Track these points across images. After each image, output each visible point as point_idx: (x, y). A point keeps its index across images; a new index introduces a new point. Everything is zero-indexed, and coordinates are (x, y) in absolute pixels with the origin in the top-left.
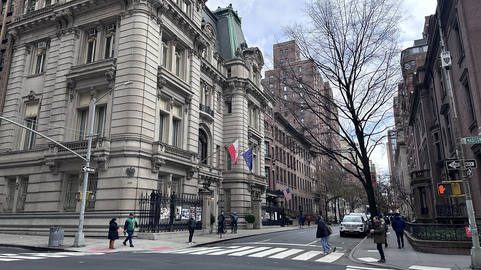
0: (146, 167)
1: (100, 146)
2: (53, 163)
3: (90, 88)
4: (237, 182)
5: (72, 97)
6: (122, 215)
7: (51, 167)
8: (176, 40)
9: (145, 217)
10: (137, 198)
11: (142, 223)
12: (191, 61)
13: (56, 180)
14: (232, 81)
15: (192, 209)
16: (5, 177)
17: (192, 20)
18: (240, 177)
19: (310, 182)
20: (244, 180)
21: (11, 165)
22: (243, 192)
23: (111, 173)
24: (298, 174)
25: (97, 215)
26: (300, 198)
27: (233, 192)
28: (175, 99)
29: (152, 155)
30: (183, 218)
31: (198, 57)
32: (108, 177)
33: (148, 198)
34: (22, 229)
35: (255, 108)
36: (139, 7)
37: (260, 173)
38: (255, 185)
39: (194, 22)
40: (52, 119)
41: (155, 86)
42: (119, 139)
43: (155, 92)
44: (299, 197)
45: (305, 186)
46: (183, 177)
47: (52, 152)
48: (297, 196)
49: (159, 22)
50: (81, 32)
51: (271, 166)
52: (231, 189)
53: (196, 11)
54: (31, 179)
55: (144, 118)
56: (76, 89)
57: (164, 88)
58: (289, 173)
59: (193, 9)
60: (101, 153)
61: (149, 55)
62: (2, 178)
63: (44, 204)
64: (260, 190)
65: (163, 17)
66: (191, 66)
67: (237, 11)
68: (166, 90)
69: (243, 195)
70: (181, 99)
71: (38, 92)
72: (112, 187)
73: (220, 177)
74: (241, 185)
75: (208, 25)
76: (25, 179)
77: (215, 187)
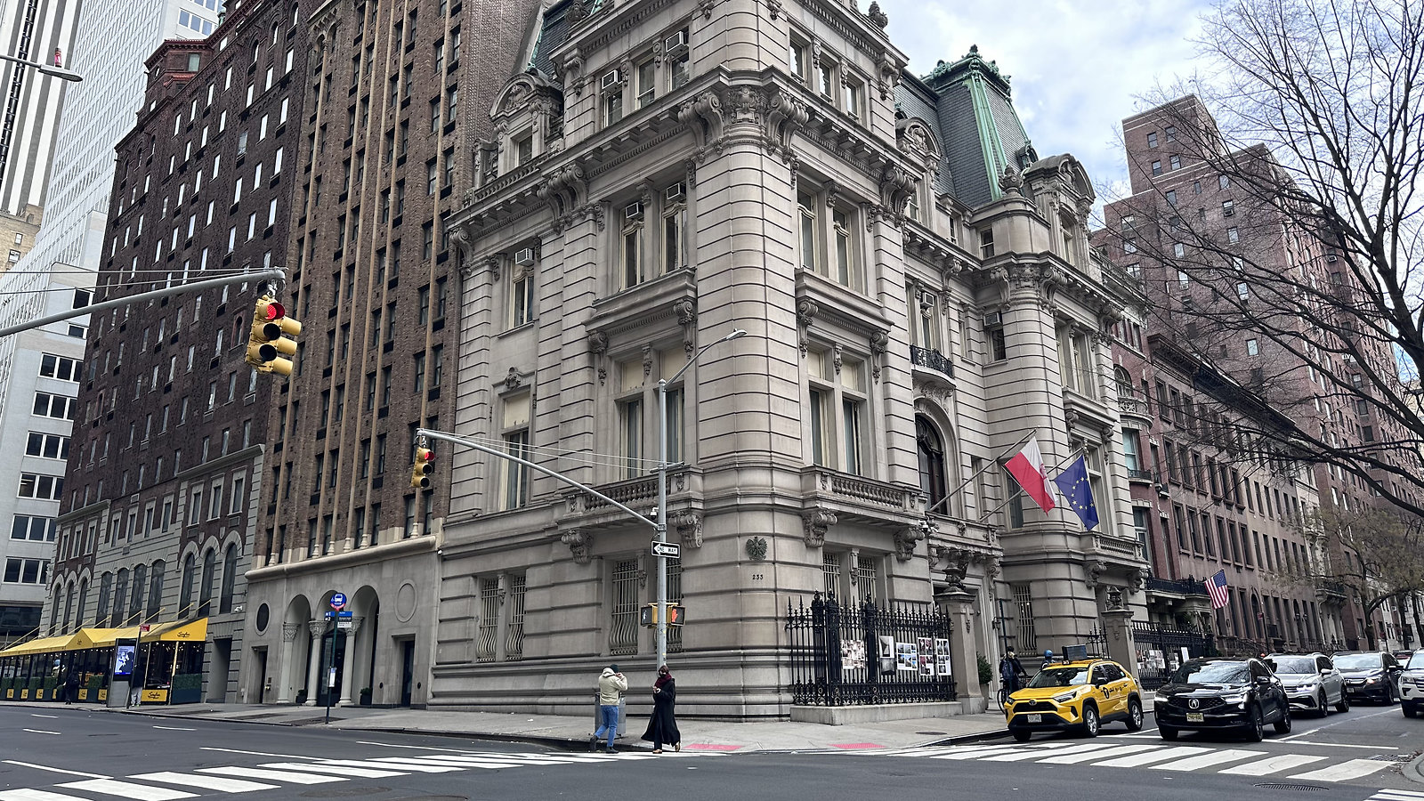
0: (791, 534)
1: (679, 490)
2: (577, 537)
3: (640, 347)
4: (1048, 562)
5: (603, 375)
6: (749, 659)
7: (574, 546)
8: (833, 191)
9: (804, 664)
10: (779, 615)
11: (799, 681)
12: (877, 236)
13: (587, 578)
14: (999, 267)
15: (922, 644)
16: (475, 576)
17: (869, 128)
18: (1056, 547)
19: (1302, 547)
20: (1067, 552)
21: (485, 546)
22: (1070, 591)
23: (710, 554)
24: (1253, 521)
25: (689, 661)
26: (1271, 600)
27: (1036, 590)
28: (845, 348)
29: (803, 501)
30: (901, 667)
31: (895, 224)
32: (704, 563)
33: (805, 614)
34: (522, 700)
35: (1080, 334)
36: (738, 130)
37: (1121, 530)
38: (1104, 568)
39: (876, 132)
40: (563, 431)
41: (792, 321)
42: (721, 468)
43: (792, 338)
44: (1266, 598)
45: (1284, 562)
46: (887, 554)
47: (572, 510)
48: (1260, 594)
49: (787, 156)
50: (606, 215)
51: (1155, 506)
52: (1031, 581)
53: (879, 100)
54: (533, 578)
55: (775, 408)
56: (609, 354)
57: (815, 322)
58: (1219, 521)
59: (871, 98)
60: (684, 506)
61: (770, 247)
62: (467, 579)
63: (566, 638)
64: (1124, 584)
65: (798, 144)
66: (878, 250)
67: (994, 62)
68: (820, 328)
70: (859, 344)
71: (526, 369)
72: (718, 588)
73: (991, 549)
74: (1061, 571)
75: (915, 124)
76: (517, 578)
77: (981, 578)
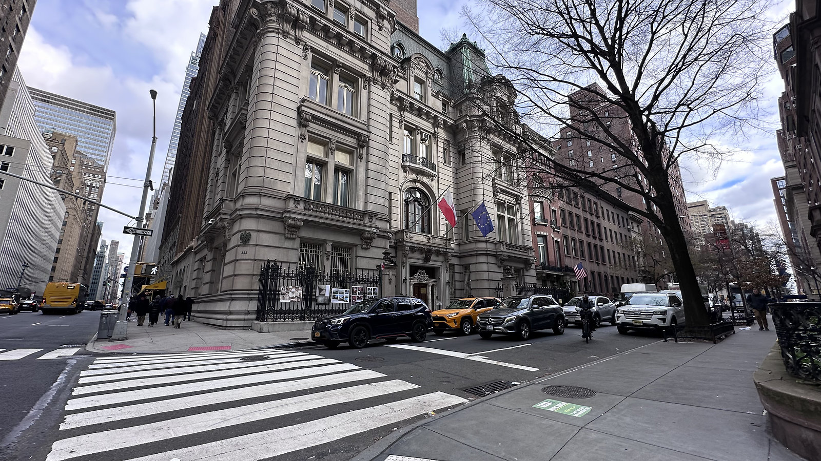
0: (273, 231)
4: (477, 255)
5: (229, 162)
8: (338, 66)
10: (255, 273)
12: (369, 92)
14: (462, 122)
15: (355, 289)
17: (369, 41)
18: (481, 248)
19: (633, 257)
20: (487, 251)
22: (487, 268)
23: (232, 242)
24: (607, 245)
26: (615, 278)
27: (472, 268)
28: (337, 142)
29: (282, 213)
30: (333, 301)
31: (382, 88)
32: (231, 247)
36: (267, 26)
38: (507, 258)
39: (373, 44)
41: (294, 123)
43: (293, 132)
44: (612, 277)
45: (617, 260)
46: (356, 245)
48: (609, 274)
49: (298, 41)
51: (550, 235)
52: (470, 264)
53: (377, 30)
55: (269, 164)
57: (311, 125)
58: (589, 244)
59: (372, 28)
61: (278, 83)
65: (306, 36)
66: (369, 98)
67: (475, 42)
68: (316, 129)
69: (488, 271)
70: (351, 141)
72: (232, 260)
73: (447, 249)
74: (483, 259)
77: (442, 262)
